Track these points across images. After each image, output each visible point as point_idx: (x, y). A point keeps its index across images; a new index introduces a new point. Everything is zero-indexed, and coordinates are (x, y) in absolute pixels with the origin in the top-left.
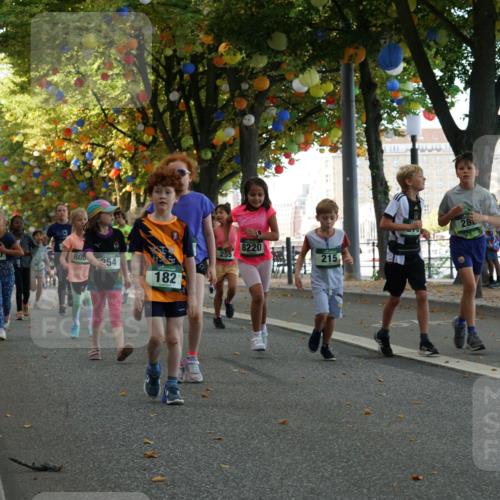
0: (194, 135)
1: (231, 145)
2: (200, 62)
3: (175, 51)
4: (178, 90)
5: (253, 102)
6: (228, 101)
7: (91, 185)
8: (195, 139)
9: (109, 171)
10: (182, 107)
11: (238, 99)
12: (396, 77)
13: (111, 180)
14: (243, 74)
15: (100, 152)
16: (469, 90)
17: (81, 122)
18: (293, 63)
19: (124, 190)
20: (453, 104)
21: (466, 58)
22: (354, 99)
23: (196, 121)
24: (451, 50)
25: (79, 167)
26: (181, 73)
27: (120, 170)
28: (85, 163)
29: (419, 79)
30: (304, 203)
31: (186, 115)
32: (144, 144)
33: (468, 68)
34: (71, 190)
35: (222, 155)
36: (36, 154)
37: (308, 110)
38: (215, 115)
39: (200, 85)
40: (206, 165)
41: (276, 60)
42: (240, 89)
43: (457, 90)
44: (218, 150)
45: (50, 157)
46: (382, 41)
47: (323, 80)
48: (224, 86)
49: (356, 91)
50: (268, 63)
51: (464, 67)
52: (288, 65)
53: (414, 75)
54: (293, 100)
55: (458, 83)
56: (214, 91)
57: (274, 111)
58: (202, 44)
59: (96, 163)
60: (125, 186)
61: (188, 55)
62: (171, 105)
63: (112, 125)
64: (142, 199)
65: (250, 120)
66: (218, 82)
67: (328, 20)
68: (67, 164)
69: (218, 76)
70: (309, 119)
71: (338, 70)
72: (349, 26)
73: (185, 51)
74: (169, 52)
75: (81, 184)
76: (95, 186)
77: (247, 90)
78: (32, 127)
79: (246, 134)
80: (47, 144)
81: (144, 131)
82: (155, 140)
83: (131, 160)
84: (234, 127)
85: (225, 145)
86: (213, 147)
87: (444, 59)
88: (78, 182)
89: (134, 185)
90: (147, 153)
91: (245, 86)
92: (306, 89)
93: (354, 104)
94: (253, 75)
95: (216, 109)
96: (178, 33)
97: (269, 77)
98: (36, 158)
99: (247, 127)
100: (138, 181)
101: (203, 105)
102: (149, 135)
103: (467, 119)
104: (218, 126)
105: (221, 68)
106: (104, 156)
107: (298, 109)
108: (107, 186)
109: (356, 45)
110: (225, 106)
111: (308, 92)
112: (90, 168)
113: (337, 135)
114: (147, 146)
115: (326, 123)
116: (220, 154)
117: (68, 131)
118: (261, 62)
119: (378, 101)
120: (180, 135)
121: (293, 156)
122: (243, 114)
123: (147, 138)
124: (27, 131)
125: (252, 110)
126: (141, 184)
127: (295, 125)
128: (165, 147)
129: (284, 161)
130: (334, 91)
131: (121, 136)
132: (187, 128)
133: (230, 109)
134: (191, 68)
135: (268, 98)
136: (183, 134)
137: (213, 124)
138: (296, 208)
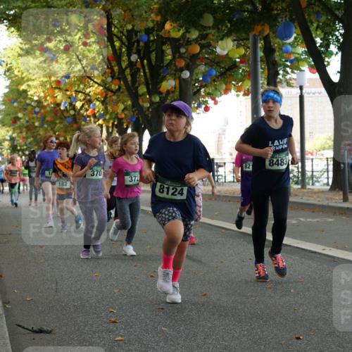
0: (147, 84)
1: (173, 92)
2: (152, 33)
3: (133, 26)
4: (136, 53)
5: (188, 61)
6: (171, 61)
7: (75, 120)
8: (148, 88)
9: (87, 110)
10: (139, 65)
11: (178, 60)
12: (289, 44)
13: (89, 116)
14: (181, 42)
15: (81, 96)
16: (340, 54)
17: (67, 77)
18: (216, 34)
19: (97, 123)
20: (329, 63)
21: (338, 30)
22: (259, 59)
23: (148, 74)
24: (328, 25)
25: (66, 107)
26: (138, 42)
27: (94, 109)
28: (71, 104)
29: (305, 45)
30: (224, 131)
31: (142, 70)
32: (112, 91)
33: (340, 37)
34: (60, 123)
35: (167, 99)
36: (36, 98)
37: (227, 67)
38: (161, 71)
39: (151, 49)
40: (155, 106)
41: (205, 32)
42: (179, 52)
43: (331, 53)
44: (164, 95)
45: (46, 100)
46: (280, 20)
47: (238, 46)
48: (168, 50)
49: (261, 54)
50: (199, 35)
51: (337, 37)
52: (213, 35)
53: (302, 43)
54: (217, 60)
55: (333, 48)
56: (161, 54)
57: (202, 68)
58: (153, 21)
59: (78, 105)
60: (99, 120)
61: (143, 28)
62: (131, 64)
63: (90, 78)
64: (110, 130)
65: (186, 74)
66: (164, 48)
67: (241, 4)
68: (59, 105)
69: (164, 44)
70: (228, 73)
71: (248, 39)
72: (256, 8)
73: (140, 26)
74: (129, 27)
75: (68, 119)
76: (78, 121)
77: (184, 53)
78: (33, 80)
79: (183, 84)
80: (43, 92)
81: (112, 82)
82: (120, 87)
83: (103, 102)
84: (175, 79)
85: (168, 92)
86: (160, 93)
87: (323, 31)
88: (65, 117)
89: (104, 120)
90: (114, 97)
91: (183, 50)
92: (225, 53)
93: (259, 63)
94: (189, 42)
95: (163, 67)
96: (136, 13)
97: (199, 44)
98: (36, 101)
99: (184, 79)
100: (107, 117)
101: (154, 63)
102: (116, 85)
103: (339, 75)
104: (164, 78)
105: (166, 38)
106: (84, 99)
107: (220, 66)
108: (85, 120)
109: (262, 23)
110: (169, 65)
111: (227, 54)
112: (74, 108)
113: (248, 84)
114: (114, 92)
115: (240, 76)
116: (166, 99)
117: (58, 82)
118: (194, 35)
119: (276, 61)
120: (137, 85)
121: (217, 99)
122: (182, 70)
123: (114, 87)
124: (30, 83)
125: (188, 67)
126: (110, 119)
127: (218, 78)
128: (126, 93)
129: (211, 102)
130: (245, 54)
131: (96, 85)
132: (143, 80)
133: (172, 66)
134: (145, 38)
135: (199, 58)
136: (139, 85)
137: (160, 77)
138: (219, 134)
